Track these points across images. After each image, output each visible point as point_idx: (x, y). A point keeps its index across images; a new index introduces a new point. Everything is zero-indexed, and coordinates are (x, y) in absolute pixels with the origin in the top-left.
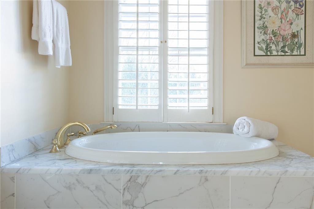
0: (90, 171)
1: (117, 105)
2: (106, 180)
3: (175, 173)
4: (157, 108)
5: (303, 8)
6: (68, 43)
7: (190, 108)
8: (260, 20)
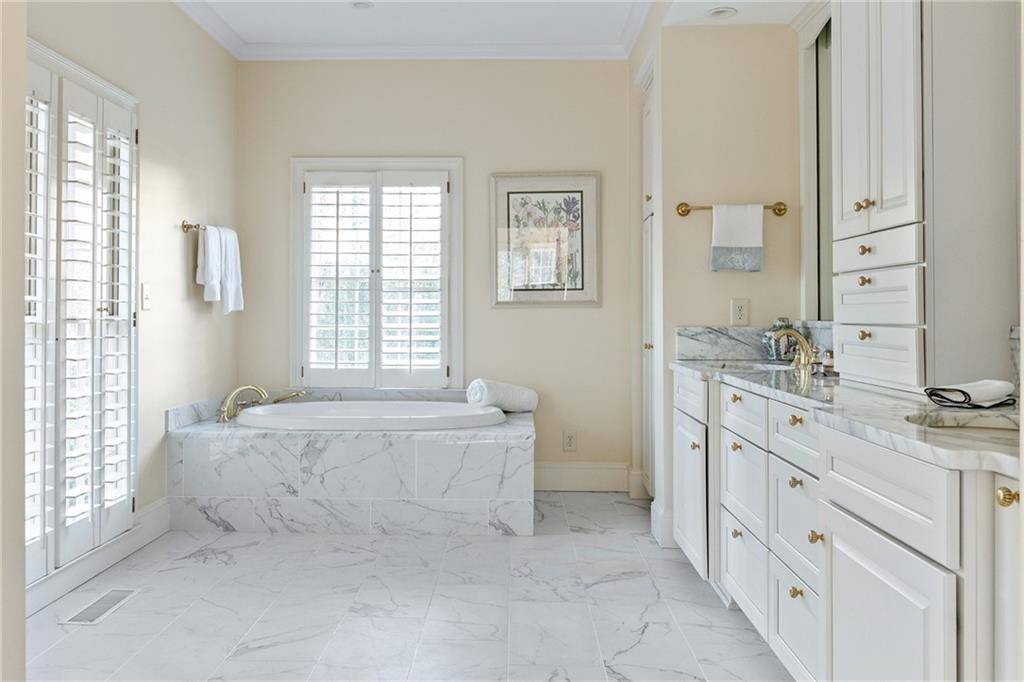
0: (265, 436)
1: (309, 363)
2: (282, 445)
3: (357, 437)
4: (366, 367)
5: (579, 221)
6: (238, 281)
7: (413, 367)
8: (517, 238)
